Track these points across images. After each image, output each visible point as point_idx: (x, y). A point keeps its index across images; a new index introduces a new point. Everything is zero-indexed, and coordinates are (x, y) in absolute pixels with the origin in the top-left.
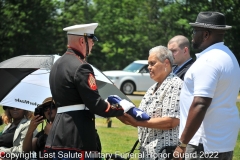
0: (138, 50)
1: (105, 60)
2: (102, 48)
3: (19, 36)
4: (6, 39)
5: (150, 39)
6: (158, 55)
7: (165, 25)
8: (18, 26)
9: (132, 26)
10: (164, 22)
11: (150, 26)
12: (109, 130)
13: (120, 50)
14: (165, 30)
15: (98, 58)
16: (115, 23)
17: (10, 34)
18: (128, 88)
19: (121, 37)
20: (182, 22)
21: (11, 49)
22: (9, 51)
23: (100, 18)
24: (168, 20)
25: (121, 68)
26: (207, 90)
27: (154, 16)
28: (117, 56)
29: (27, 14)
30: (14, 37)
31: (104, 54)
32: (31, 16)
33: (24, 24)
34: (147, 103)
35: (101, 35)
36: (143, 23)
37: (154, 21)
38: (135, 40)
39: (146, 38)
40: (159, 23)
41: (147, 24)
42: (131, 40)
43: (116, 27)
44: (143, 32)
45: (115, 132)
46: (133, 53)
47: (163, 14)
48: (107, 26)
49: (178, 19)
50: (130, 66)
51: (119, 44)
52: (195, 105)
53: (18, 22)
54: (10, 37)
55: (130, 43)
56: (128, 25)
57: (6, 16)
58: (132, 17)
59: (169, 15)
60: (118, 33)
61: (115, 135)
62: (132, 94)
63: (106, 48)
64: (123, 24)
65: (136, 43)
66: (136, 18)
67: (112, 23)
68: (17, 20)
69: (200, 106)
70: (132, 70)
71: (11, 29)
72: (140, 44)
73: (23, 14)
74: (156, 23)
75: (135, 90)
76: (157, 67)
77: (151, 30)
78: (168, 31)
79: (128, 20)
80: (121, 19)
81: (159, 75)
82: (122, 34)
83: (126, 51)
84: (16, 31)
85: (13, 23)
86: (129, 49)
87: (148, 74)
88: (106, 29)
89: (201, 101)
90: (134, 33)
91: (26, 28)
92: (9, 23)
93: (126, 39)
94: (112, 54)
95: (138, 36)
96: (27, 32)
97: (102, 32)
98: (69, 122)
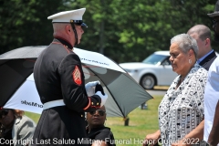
0: (161, 39)
1: (122, 51)
2: (119, 38)
3: (28, 25)
4: (14, 28)
5: (173, 27)
6: (181, 45)
7: (190, 12)
8: (27, 13)
9: (154, 12)
10: (189, 8)
11: (173, 13)
12: (126, 129)
13: (140, 40)
14: (190, 17)
15: (115, 49)
16: (134, 10)
17: (18, 22)
18: (148, 82)
19: (140, 25)
21: (20, 40)
22: (17, 42)
23: (118, 4)
24: (194, 6)
25: (141, 60)
28: (137, 46)
31: (122, 44)
33: (34, 11)
34: (170, 99)
35: (119, 23)
36: (166, 9)
37: (177, 7)
38: (156, 29)
39: (169, 26)
40: (184, 9)
41: (170, 10)
42: (152, 29)
43: (135, 15)
44: (166, 20)
45: (133, 131)
46: (155, 44)
48: (125, 13)
49: (205, 5)
50: (150, 58)
51: (139, 33)
53: (28, 9)
54: (19, 26)
55: (151, 32)
56: (149, 13)
58: (153, 4)
60: (138, 21)
61: (132, 134)
62: (152, 89)
63: (124, 38)
64: (144, 11)
65: (158, 32)
66: (158, 4)
67: (130, 10)
68: (26, 6)
70: (153, 62)
71: (20, 17)
72: (162, 33)
74: (180, 10)
75: (156, 84)
76: (179, 58)
77: (174, 17)
78: (194, 18)
79: (148, 7)
80: (141, 6)
81: (182, 67)
82: (142, 22)
83: (147, 41)
84: (24, 20)
85: (20, 10)
86: (150, 39)
87: (170, 67)
88: (124, 17)
90: (155, 20)
91: (36, 16)
92: (18, 10)
93: (147, 27)
94: (130, 45)
95: (160, 24)
96: (38, 20)
97: (119, 20)
98: (55, 118)
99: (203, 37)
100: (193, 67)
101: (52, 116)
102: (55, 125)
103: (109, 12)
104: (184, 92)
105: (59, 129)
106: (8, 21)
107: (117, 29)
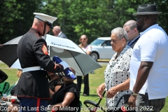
0: (100, 30)
2: (74, 29)
3: (16, 21)
4: (8, 23)
5: (108, 23)
7: (118, 13)
8: (16, 14)
9: (96, 13)
10: (117, 10)
11: (108, 13)
13: (87, 30)
14: (119, 16)
15: (72, 36)
16: (84, 12)
17: (10, 20)
19: (87, 21)
20: (130, 10)
21: (12, 31)
22: (10, 32)
23: (73, 8)
24: (121, 9)
26: (149, 57)
27: (111, 6)
29: (22, 6)
30: (13, 22)
31: (76, 33)
32: (25, 7)
33: (20, 13)
34: (111, 66)
35: (74, 20)
36: (103, 11)
37: (111, 10)
38: (97, 23)
39: (105, 22)
40: (114, 11)
41: (106, 12)
42: (95, 23)
43: (84, 15)
44: (103, 18)
46: (97, 32)
47: (117, 5)
48: (78, 14)
49: (127, 8)
50: (95, 42)
51: (87, 26)
52: (142, 67)
53: (16, 12)
54: (11, 22)
55: (94, 26)
56: (93, 13)
57: (7, 7)
58: (95, 8)
59: (121, 6)
60: (86, 19)
63: (77, 29)
64: (89, 12)
65: (99, 25)
66: (98, 8)
67: (81, 11)
68: (15, 10)
69: (146, 68)
70: (96, 44)
71: (11, 16)
72: (101, 26)
73: (19, 6)
74: (112, 11)
77: (108, 16)
78: (121, 17)
79: (92, 10)
80: (88, 9)
82: (89, 19)
83: (91, 31)
84: (14, 18)
85: (12, 12)
86: (94, 29)
88: (78, 16)
89: (146, 64)
90: (97, 18)
91: (21, 15)
92: (9, 12)
93: (92, 22)
94: (81, 33)
95: (100, 20)
96: (22, 18)
97: (74, 18)
98: (29, 78)
99: (132, 28)
100: (125, 47)
101: (28, 77)
102: (29, 82)
103: (68, 13)
104: (119, 62)
105: (32, 84)
106: (4, 19)
107: (73, 24)
